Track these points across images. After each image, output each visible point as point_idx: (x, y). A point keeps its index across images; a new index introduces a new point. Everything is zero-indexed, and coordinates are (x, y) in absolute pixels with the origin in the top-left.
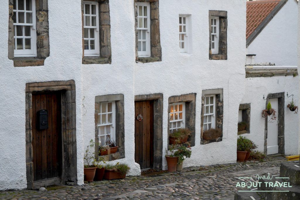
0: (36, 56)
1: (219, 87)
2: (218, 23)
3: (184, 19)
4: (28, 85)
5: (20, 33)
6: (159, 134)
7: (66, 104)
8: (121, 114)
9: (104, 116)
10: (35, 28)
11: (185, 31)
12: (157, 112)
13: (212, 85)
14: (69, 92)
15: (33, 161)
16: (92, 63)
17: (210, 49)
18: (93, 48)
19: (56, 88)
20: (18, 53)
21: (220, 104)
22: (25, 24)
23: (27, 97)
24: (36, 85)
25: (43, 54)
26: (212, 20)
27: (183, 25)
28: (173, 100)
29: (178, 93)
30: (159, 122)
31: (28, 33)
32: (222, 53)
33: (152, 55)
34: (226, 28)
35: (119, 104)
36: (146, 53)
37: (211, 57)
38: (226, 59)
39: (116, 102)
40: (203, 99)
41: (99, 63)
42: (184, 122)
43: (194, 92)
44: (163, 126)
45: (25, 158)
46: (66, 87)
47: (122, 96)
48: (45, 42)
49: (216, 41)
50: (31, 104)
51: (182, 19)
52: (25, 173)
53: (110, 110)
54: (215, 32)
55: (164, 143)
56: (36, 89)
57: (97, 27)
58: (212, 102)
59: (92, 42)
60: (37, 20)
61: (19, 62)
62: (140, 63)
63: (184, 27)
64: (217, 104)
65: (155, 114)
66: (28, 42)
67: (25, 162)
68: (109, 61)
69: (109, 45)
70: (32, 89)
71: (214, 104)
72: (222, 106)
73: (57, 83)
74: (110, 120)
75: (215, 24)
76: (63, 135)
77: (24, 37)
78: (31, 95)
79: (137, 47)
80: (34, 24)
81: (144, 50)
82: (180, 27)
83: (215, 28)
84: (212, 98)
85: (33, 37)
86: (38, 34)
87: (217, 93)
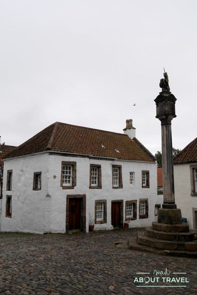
0: (71, 186)
1: (147, 198)
2: (146, 175)
3: (132, 173)
4: (68, 196)
5: (66, 178)
6: (122, 214)
7: (82, 203)
8: (105, 207)
9: (99, 208)
10: (71, 176)
11: (132, 177)
12: (121, 206)
13: (144, 197)
14: (84, 198)
15: (68, 223)
16: (94, 189)
17: (142, 184)
18: (95, 183)
19: (78, 197)
20: (65, 185)
21: (147, 204)
22: (68, 175)
23: (67, 200)
24: (71, 196)
25: (74, 185)
26: (143, 174)
27: (131, 175)
28: (127, 202)
29: (129, 200)
30: (122, 211)
31: (69, 178)
32: (148, 186)
33: (119, 186)
34: (149, 177)
35: (105, 204)
36: (117, 186)
37: (143, 187)
38: (149, 188)
39: (104, 203)
40: (140, 202)
41: (97, 188)
42: (133, 210)
43: (136, 199)
44: (124, 212)
45: (65, 222)
46: (82, 197)
47: (106, 200)
48: (75, 181)
49: (145, 182)
50: (69, 203)
51: (131, 173)
52: (65, 227)
53: (102, 205)
54: (145, 178)
55: (124, 218)
56: (71, 197)
57: (97, 176)
58: (144, 203)
59: (95, 181)
60: (72, 173)
61: (64, 188)
62: (114, 189)
63: (132, 176)
64: (146, 204)
65: (121, 207)
66: (69, 181)
67: (65, 223)
68: (101, 188)
69: (101, 182)
70: (69, 197)
71: (145, 204)
72: (148, 205)
73: (79, 195)
74: (101, 209)
75: (145, 175)
76: (81, 214)
77: (68, 179)
78: (69, 199)
79: (113, 183)
80: (71, 175)
81: (117, 184)
82: (131, 176)
83: (145, 177)
84: (144, 202)
85: (71, 179)
86: (73, 178)
87: (146, 200)
